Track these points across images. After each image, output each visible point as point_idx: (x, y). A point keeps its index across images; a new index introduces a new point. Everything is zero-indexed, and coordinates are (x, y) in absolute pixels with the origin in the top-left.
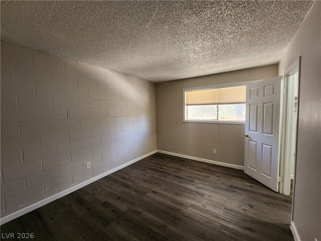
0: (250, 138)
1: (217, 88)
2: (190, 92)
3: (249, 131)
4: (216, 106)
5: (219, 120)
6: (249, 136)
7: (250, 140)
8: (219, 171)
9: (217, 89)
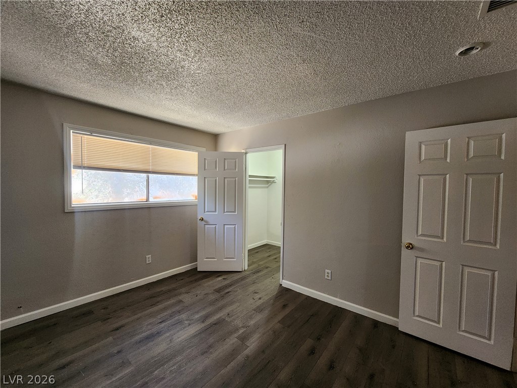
0: (206, 222)
1: (151, 144)
2: (86, 136)
3: (205, 212)
4: (144, 175)
5: (150, 200)
6: (204, 219)
7: (207, 223)
8: (173, 286)
9: (151, 146)
